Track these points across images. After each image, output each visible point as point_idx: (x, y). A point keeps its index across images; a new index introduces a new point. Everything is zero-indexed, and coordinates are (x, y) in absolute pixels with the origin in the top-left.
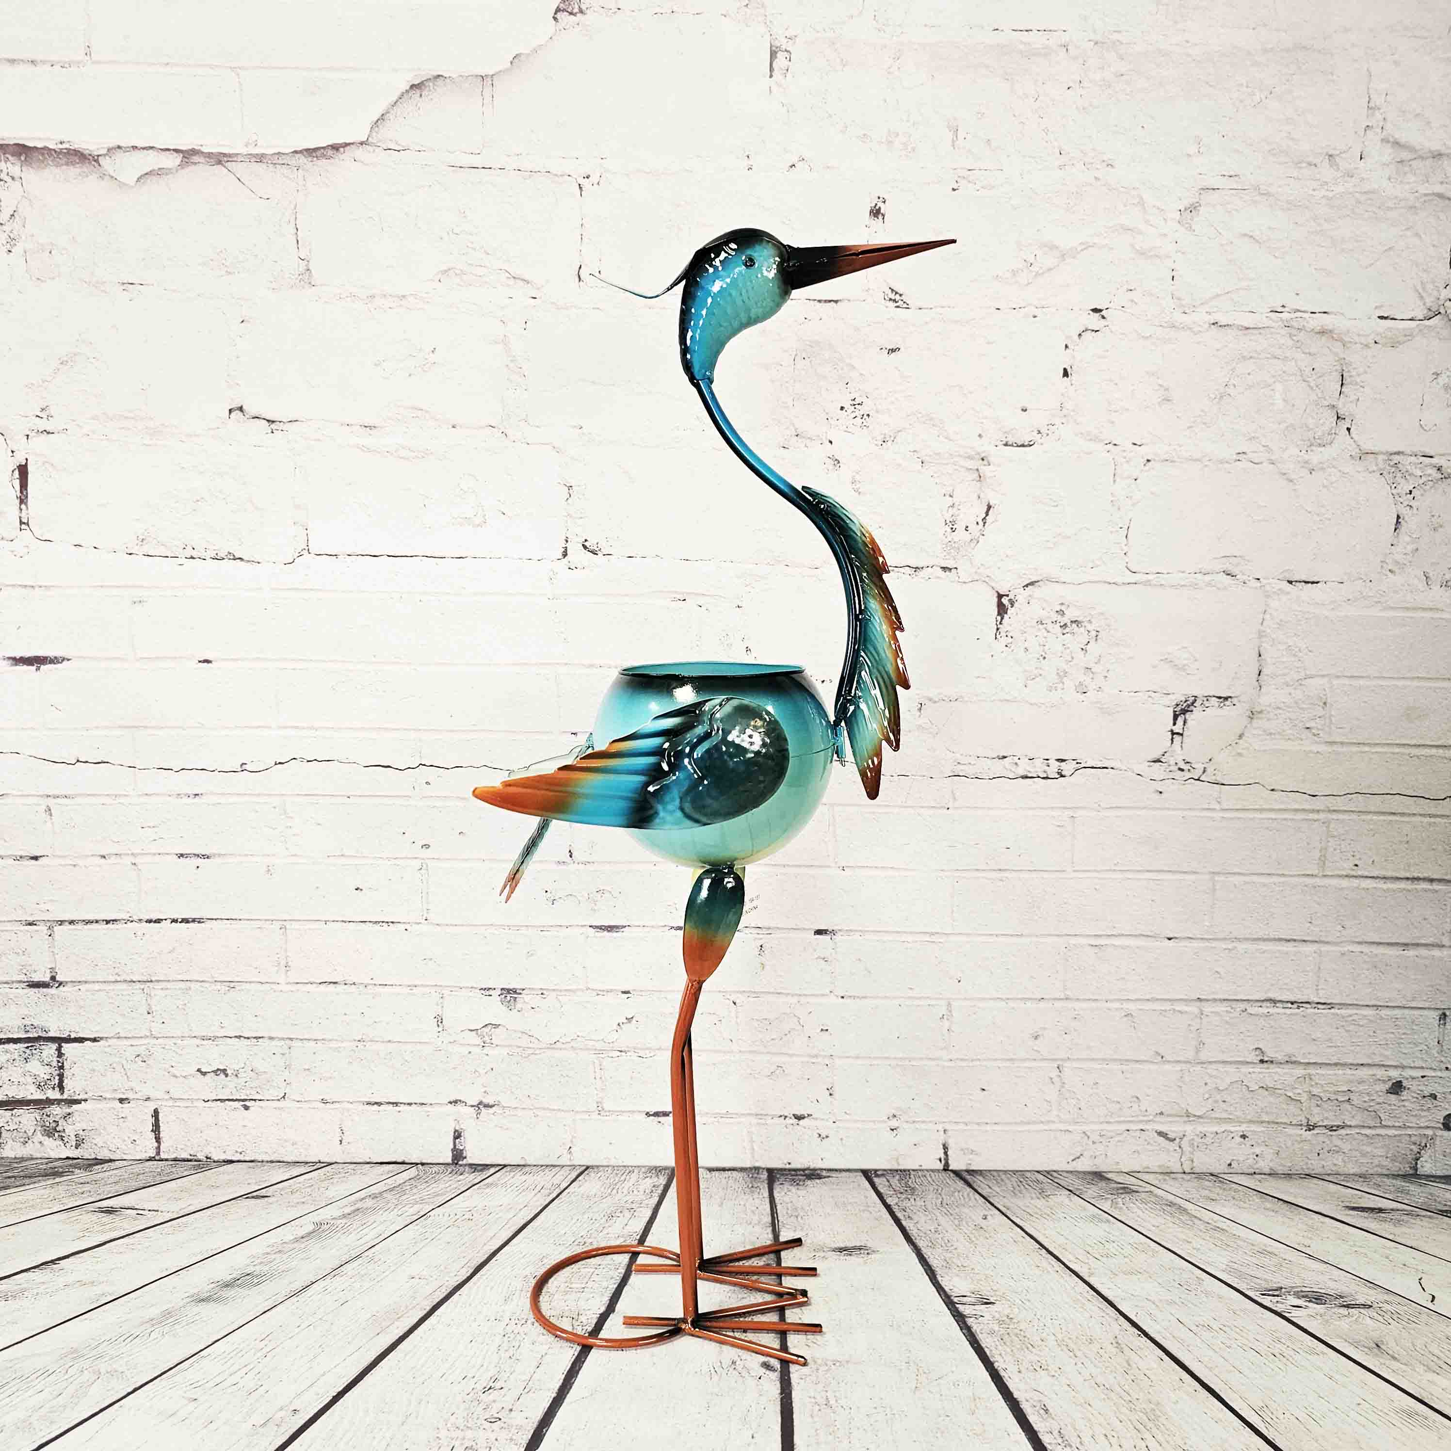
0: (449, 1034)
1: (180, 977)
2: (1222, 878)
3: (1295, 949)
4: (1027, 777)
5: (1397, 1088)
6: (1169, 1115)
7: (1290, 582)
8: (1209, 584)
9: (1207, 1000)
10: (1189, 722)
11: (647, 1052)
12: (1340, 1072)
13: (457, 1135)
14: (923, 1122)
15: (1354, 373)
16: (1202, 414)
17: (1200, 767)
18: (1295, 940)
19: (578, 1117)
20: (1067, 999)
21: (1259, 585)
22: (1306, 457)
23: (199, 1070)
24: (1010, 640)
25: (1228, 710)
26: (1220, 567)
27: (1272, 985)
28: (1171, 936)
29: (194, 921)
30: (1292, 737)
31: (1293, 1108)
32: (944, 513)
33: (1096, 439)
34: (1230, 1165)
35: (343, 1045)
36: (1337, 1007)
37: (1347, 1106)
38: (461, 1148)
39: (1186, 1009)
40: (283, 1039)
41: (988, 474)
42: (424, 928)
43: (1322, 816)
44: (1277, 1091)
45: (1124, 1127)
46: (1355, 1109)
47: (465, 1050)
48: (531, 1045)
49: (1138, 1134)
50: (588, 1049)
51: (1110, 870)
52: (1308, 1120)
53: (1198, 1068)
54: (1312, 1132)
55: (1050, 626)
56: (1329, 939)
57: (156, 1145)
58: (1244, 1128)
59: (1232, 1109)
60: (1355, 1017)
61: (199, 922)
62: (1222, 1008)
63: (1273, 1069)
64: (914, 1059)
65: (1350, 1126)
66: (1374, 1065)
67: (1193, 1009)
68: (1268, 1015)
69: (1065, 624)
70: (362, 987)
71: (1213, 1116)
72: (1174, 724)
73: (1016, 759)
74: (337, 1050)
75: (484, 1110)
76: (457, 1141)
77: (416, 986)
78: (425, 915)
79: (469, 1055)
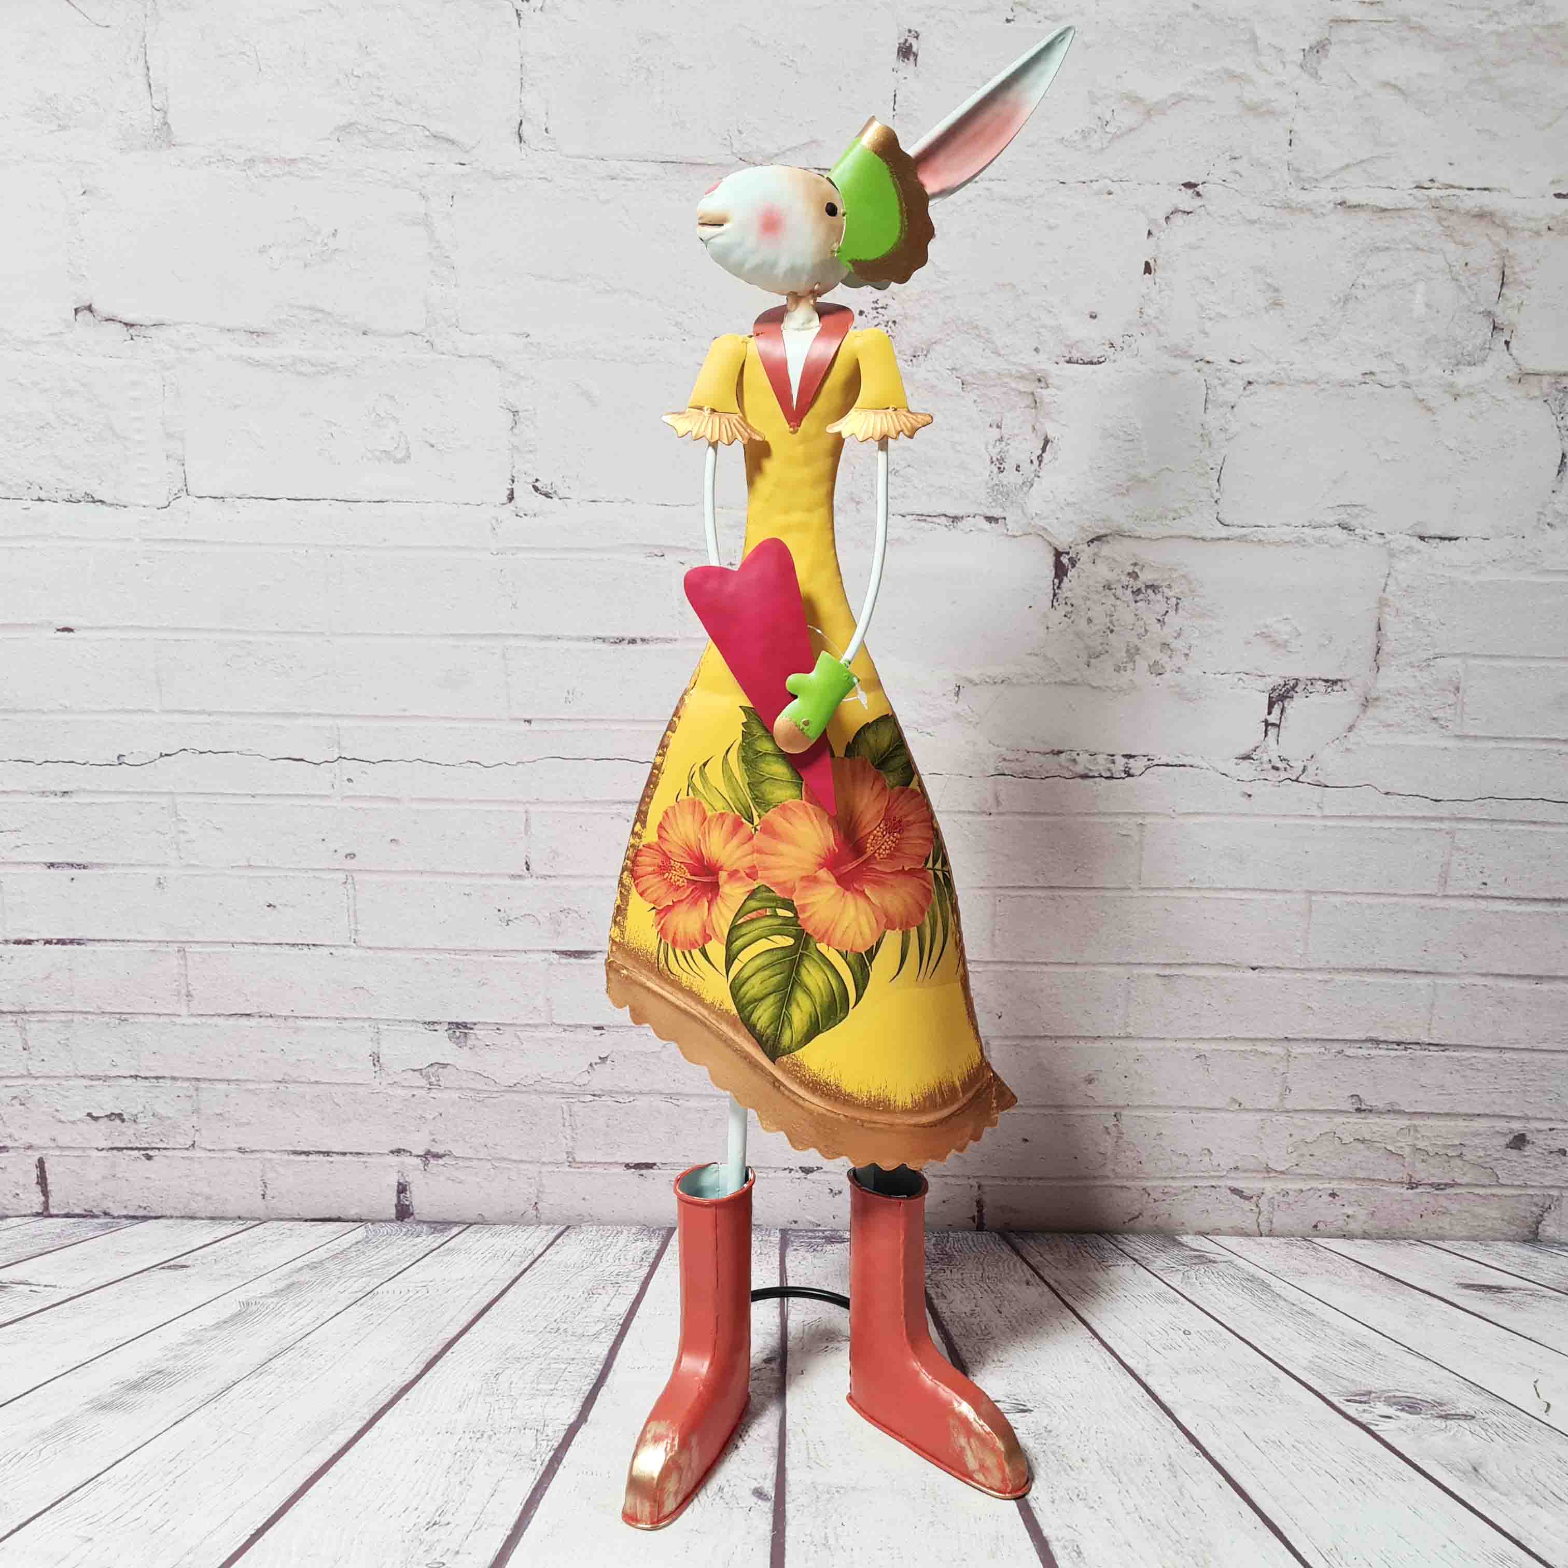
0: (388, 1074)
1: (59, 1008)
2: (1320, 898)
3: (1403, 982)
4: (1085, 776)
5: (1519, 1141)
6: (1245, 1171)
7: (1422, 538)
8: (1319, 540)
9: (1297, 1040)
10: (1288, 711)
11: (625, 1096)
12: (1453, 1123)
13: (402, 1189)
14: (954, 1175)
15: (1517, 269)
16: (1321, 323)
17: (1298, 766)
18: (1405, 971)
19: (545, 1169)
20: (1128, 1037)
21: (1381, 541)
22: (1451, 379)
23: (89, 1115)
24: (1069, 608)
25: (1336, 697)
26: (1331, 520)
27: (1375, 1022)
28: (1254, 965)
29: (72, 942)
30: (1413, 729)
31: (1394, 1165)
32: (990, 447)
33: (1184, 355)
34: (1316, 1226)
35: (263, 1086)
36: (1452, 1049)
37: (1459, 1162)
38: (407, 1203)
39: (1273, 1050)
40: (188, 1079)
41: (1047, 400)
42: (353, 952)
43: (1445, 826)
44: (1378, 1145)
45: (1193, 1183)
46: (1468, 1166)
47: (408, 1093)
48: (486, 1087)
49: (1207, 1191)
50: (555, 1092)
51: (1185, 888)
52: (1411, 1177)
53: (1282, 1118)
54: (1417, 1190)
55: (1119, 592)
56: (1449, 970)
57: (43, 1199)
58: (1334, 1185)
59: (1321, 1163)
60: (1473, 1061)
61: (79, 944)
62: (1314, 1049)
63: (1372, 1119)
65: (1461, 1185)
66: (1494, 1116)
67: (1278, 1050)
68: (1369, 1058)
69: (1139, 590)
70: (281, 1021)
71: (1299, 1171)
72: (1269, 713)
73: (1074, 754)
74: (253, 1092)
75: (433, 1161)
76: (402, 1195)
77: (345, 1019)
78: (353, 937)
79: (412, 1099)
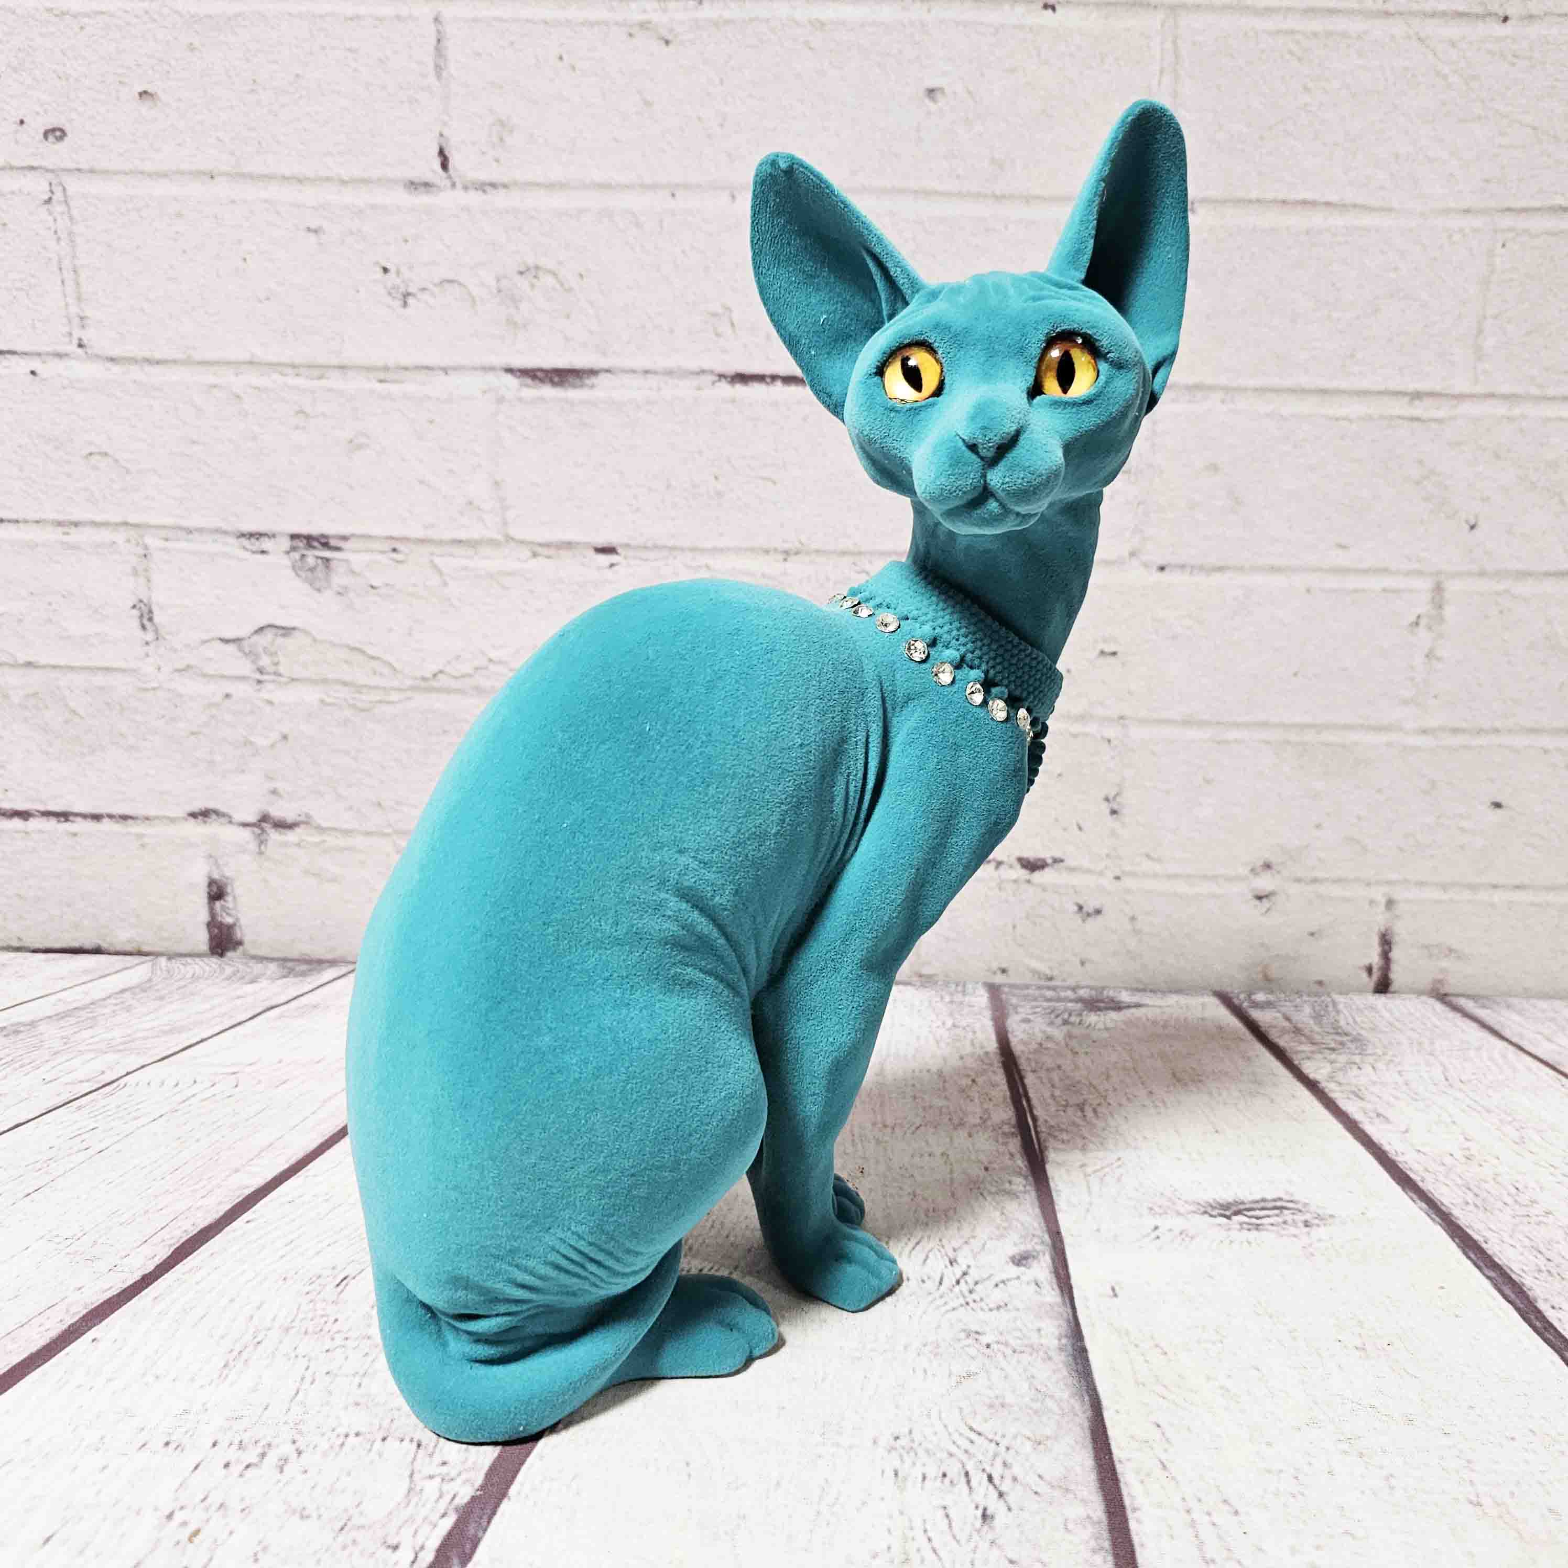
0: (175, 651)
13: (217, 892)
14: (1338, 881)
38: (229, 920)
42: (78, 367)
47: (215, 690)
48: (375, 681)
64: (1327, 727)
75: (275, 836)
76: (218, 904)
77: (76, 524)
78: (77, 333)
79: (227, 703)
